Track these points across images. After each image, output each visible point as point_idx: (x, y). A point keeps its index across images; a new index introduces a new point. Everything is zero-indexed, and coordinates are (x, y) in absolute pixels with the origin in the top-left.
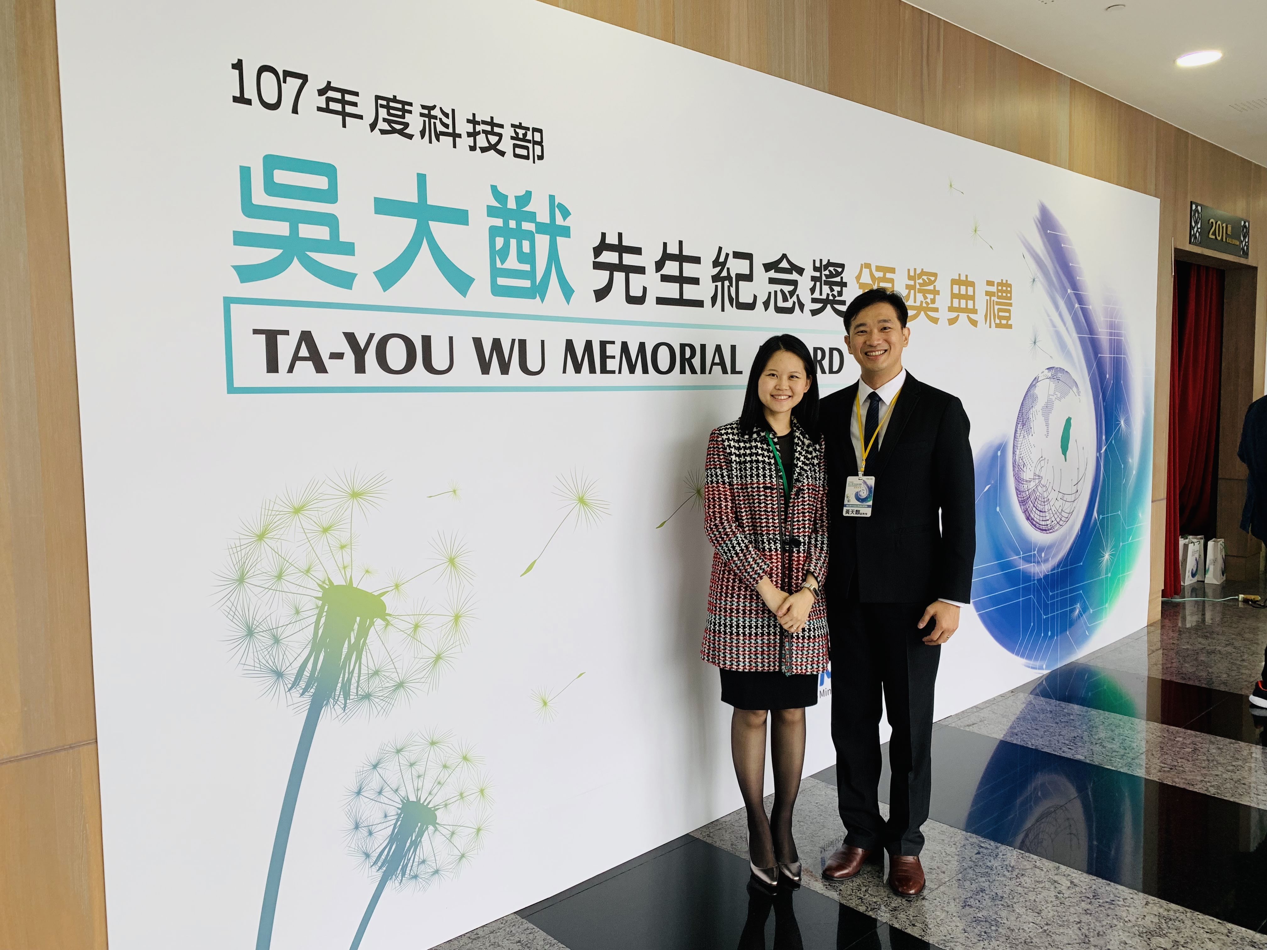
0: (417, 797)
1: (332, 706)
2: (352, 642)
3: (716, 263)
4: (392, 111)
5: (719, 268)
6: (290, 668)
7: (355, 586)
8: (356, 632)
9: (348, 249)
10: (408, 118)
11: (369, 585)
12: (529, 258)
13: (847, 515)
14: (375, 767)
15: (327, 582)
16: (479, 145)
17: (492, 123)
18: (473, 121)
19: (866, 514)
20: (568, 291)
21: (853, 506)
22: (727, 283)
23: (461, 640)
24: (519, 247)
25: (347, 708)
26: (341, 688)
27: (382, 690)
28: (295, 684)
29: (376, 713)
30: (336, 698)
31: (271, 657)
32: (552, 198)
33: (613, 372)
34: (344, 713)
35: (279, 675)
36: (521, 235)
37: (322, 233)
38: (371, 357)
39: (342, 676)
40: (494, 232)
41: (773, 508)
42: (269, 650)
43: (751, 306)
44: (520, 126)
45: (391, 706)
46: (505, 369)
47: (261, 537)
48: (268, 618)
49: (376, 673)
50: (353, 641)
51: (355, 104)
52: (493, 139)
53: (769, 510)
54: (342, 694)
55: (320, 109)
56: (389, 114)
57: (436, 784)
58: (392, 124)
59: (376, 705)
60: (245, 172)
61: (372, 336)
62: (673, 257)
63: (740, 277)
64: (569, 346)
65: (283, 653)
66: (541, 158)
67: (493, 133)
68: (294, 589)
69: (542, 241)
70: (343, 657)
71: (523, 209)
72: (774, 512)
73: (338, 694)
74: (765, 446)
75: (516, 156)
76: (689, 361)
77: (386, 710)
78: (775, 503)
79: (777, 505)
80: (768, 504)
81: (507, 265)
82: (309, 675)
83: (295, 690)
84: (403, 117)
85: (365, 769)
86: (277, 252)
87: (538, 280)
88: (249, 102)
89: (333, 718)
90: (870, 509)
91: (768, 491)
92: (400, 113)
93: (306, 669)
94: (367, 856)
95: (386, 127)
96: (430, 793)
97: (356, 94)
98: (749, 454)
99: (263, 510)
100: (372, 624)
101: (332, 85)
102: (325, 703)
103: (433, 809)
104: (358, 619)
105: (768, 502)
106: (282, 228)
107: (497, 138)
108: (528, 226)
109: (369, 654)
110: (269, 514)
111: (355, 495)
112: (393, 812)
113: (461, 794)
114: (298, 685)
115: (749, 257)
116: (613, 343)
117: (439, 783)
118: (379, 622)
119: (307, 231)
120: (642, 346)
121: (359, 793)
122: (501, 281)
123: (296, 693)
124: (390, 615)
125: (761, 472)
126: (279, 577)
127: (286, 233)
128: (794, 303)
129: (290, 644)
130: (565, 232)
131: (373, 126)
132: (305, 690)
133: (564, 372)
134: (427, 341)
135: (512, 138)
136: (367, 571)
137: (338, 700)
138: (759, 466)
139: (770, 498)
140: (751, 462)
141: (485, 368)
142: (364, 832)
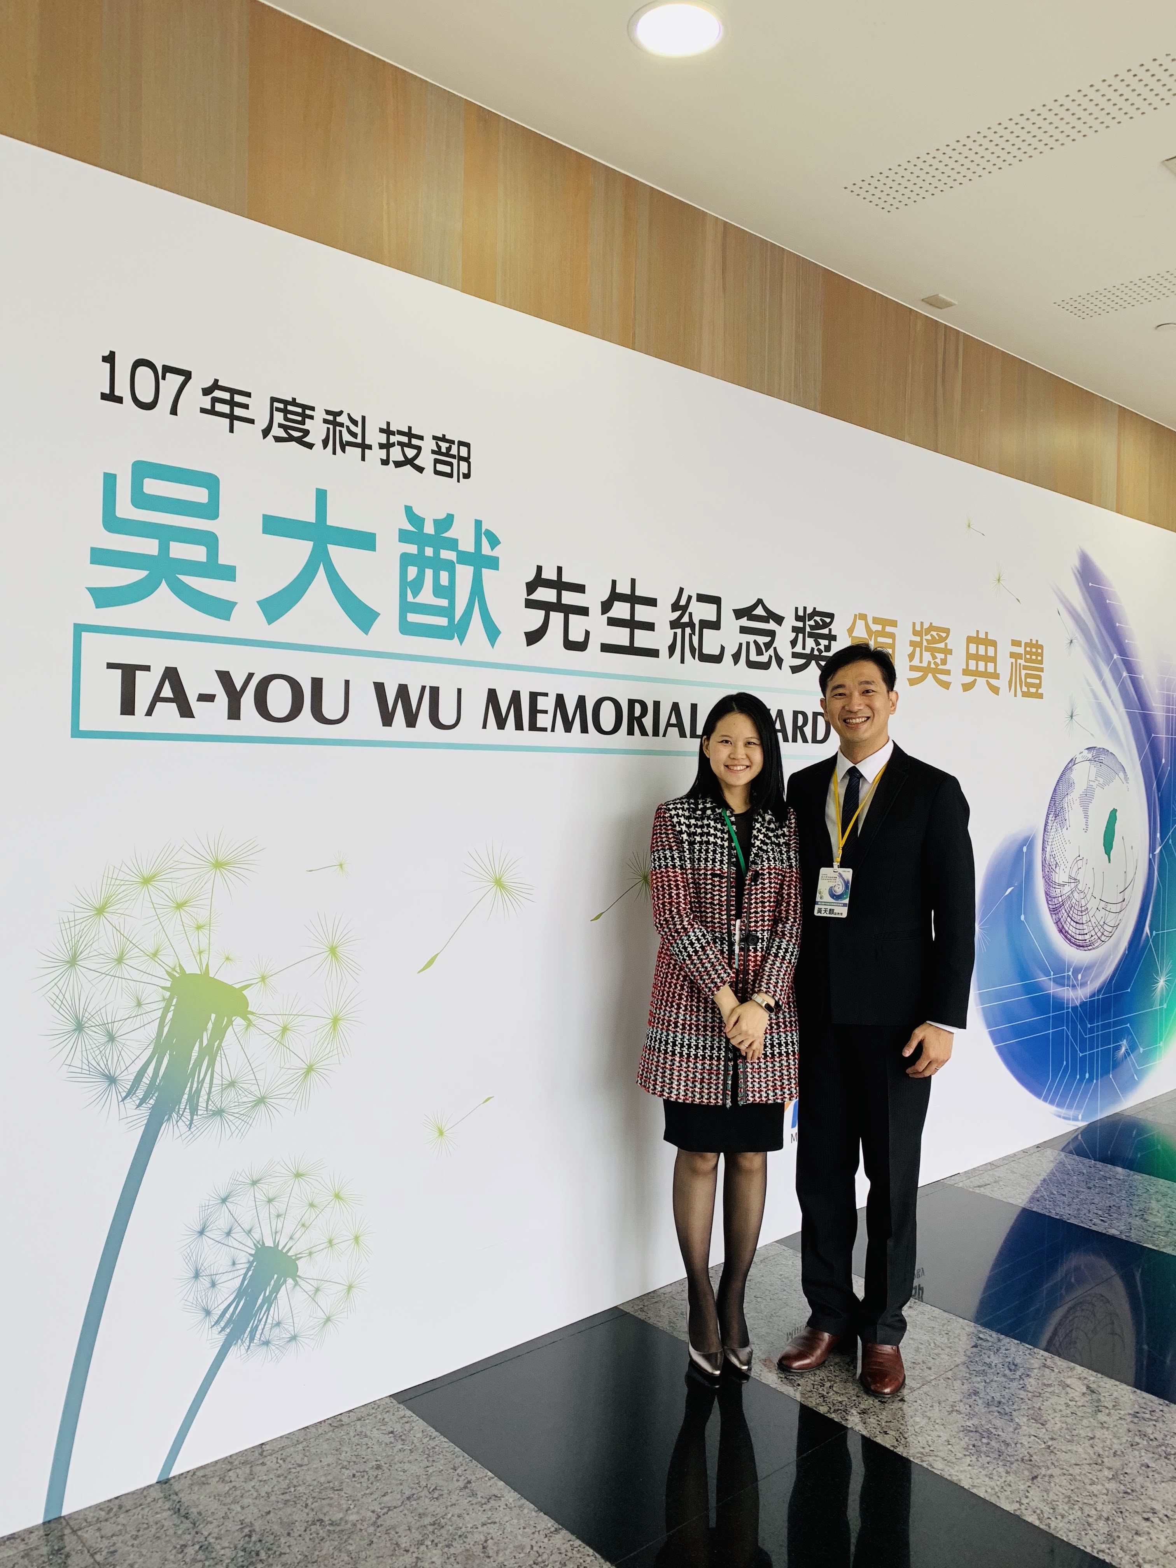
0: (274, 1242)
1: (175, 1123)
2: (204, 1045)
3: (675, 607)
4: (289, 416)
5: (678, 613)
6: (125, 1073)
7: (211, 975)
8: (209, 1032)
9: (229, 573)
10: (309, 424)
11: (229, 976)
12: (448, 592)
13: (819, 915)
14: (224, 1200)
15: (178, 969)
16: (393, 458)
17: (409, 434)
18: (387, 431)
19: (842, 914)
20: (493, 632)
21: (826, 903)
22: (688, 630)
23: (339, 1049)
24: (436, 578)
25: (193, 1126)
26: (188, 1100)
27: (239, 1105)
28: (130, 1093)
29: (228, 1133)
30: (181, 1113)
31: (104, 1058)
32: (478, 523)
33: (545, 730)
34: (190, 1132)
35: (112, 1080)
36: (438, 564)
37: (198, 553)
38: (248, 701)
39: (189, 1086)
40: (406, 560)
41: (721, 901)
42: (101, 1049)
43: (717, 659)
44: (444, 439)
45: (248, 1126)
46: (411, 720)
47: (100, 911)
48: (103, 1011)
49: (232, 1084)
50: (205, 1043)
51: (246, 407)
52: (410, 453)
53: (716, 902)
54: (188, 1107)
55: (203, 411)
56: (286, 419)
57: (299, 1227)
58: (289, 431)
59: (230, 1123)
60: (110, 480)
61: (251, 676)
62: (623, 598)
63: (705, 624)
64: (492, 696)
65: (119, 1053)
66: (467, 476)
67: (410, 445)
68: (137, 975)
69: (464, 574)
70: (192, 1062)
71: (443, 535)
72: (722, 906)
73: (184, 1107)
74: (719, 826)
75: (437, 472)
76: (639, 720)
77: (242, 1131)
78: (723, 894)
79: (725, 898)
80: (714, 896)
81: (419, 600)
82: (148, 1082)
83: (131, 1100)
84: (303, 423)
85: (211, 1203)
86: (143, 574)
87: (457, 618)
88: (119, 400)
89: (176, 1136)
90: (846, 908)
91: (716, 879)
92: (300, 418)
93: (146, 1075)
94: (208, 1313)
95: (281, 433)
96: (291, 1238)
97: (248, 395)
98: (699, 833)
99: (105, 879)
100: (230, 1023)
101: (219, 384)
102: (166, 1118)
103: (294, 1258)
104: (213, 1016)
105: (715, 893)
106: (149, 547)
107: (416, 451)
108: (447, 555)
109: (224, 1060)
110: (112, 884)
111: (218, 865)
112: (243, 1259)
113: (330, 1242)
114: (134, 1093)
115: (716, 600)
116: (546, 695)
117: (303, 1225)
118: (238, 1021)
119: (179, 550)
120: (581, 701)
121: (202, 1233)
122: (412, 618)
123: (131, 1103)
124: (252, 1013)
125: (710, 855)
126: (120, 960)
127: (155, 551)
128: (771, 657)
129: (128, 1043)
130: (493, 563)
131: (266, 432)
132: (143, 1101)
133: (484, 727)
134: (317, 684)
135: (433, 452)
136: (228, 959)
137: (182, 1115)
138: (709, 848)
139: (718, 888)
140: (701, 843)
141: (387, 719)
142: (205, 1282)
